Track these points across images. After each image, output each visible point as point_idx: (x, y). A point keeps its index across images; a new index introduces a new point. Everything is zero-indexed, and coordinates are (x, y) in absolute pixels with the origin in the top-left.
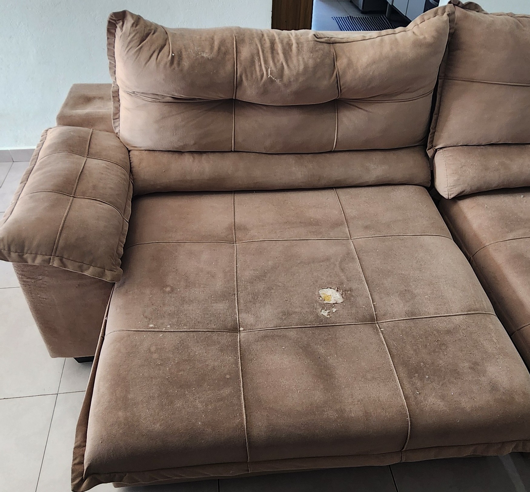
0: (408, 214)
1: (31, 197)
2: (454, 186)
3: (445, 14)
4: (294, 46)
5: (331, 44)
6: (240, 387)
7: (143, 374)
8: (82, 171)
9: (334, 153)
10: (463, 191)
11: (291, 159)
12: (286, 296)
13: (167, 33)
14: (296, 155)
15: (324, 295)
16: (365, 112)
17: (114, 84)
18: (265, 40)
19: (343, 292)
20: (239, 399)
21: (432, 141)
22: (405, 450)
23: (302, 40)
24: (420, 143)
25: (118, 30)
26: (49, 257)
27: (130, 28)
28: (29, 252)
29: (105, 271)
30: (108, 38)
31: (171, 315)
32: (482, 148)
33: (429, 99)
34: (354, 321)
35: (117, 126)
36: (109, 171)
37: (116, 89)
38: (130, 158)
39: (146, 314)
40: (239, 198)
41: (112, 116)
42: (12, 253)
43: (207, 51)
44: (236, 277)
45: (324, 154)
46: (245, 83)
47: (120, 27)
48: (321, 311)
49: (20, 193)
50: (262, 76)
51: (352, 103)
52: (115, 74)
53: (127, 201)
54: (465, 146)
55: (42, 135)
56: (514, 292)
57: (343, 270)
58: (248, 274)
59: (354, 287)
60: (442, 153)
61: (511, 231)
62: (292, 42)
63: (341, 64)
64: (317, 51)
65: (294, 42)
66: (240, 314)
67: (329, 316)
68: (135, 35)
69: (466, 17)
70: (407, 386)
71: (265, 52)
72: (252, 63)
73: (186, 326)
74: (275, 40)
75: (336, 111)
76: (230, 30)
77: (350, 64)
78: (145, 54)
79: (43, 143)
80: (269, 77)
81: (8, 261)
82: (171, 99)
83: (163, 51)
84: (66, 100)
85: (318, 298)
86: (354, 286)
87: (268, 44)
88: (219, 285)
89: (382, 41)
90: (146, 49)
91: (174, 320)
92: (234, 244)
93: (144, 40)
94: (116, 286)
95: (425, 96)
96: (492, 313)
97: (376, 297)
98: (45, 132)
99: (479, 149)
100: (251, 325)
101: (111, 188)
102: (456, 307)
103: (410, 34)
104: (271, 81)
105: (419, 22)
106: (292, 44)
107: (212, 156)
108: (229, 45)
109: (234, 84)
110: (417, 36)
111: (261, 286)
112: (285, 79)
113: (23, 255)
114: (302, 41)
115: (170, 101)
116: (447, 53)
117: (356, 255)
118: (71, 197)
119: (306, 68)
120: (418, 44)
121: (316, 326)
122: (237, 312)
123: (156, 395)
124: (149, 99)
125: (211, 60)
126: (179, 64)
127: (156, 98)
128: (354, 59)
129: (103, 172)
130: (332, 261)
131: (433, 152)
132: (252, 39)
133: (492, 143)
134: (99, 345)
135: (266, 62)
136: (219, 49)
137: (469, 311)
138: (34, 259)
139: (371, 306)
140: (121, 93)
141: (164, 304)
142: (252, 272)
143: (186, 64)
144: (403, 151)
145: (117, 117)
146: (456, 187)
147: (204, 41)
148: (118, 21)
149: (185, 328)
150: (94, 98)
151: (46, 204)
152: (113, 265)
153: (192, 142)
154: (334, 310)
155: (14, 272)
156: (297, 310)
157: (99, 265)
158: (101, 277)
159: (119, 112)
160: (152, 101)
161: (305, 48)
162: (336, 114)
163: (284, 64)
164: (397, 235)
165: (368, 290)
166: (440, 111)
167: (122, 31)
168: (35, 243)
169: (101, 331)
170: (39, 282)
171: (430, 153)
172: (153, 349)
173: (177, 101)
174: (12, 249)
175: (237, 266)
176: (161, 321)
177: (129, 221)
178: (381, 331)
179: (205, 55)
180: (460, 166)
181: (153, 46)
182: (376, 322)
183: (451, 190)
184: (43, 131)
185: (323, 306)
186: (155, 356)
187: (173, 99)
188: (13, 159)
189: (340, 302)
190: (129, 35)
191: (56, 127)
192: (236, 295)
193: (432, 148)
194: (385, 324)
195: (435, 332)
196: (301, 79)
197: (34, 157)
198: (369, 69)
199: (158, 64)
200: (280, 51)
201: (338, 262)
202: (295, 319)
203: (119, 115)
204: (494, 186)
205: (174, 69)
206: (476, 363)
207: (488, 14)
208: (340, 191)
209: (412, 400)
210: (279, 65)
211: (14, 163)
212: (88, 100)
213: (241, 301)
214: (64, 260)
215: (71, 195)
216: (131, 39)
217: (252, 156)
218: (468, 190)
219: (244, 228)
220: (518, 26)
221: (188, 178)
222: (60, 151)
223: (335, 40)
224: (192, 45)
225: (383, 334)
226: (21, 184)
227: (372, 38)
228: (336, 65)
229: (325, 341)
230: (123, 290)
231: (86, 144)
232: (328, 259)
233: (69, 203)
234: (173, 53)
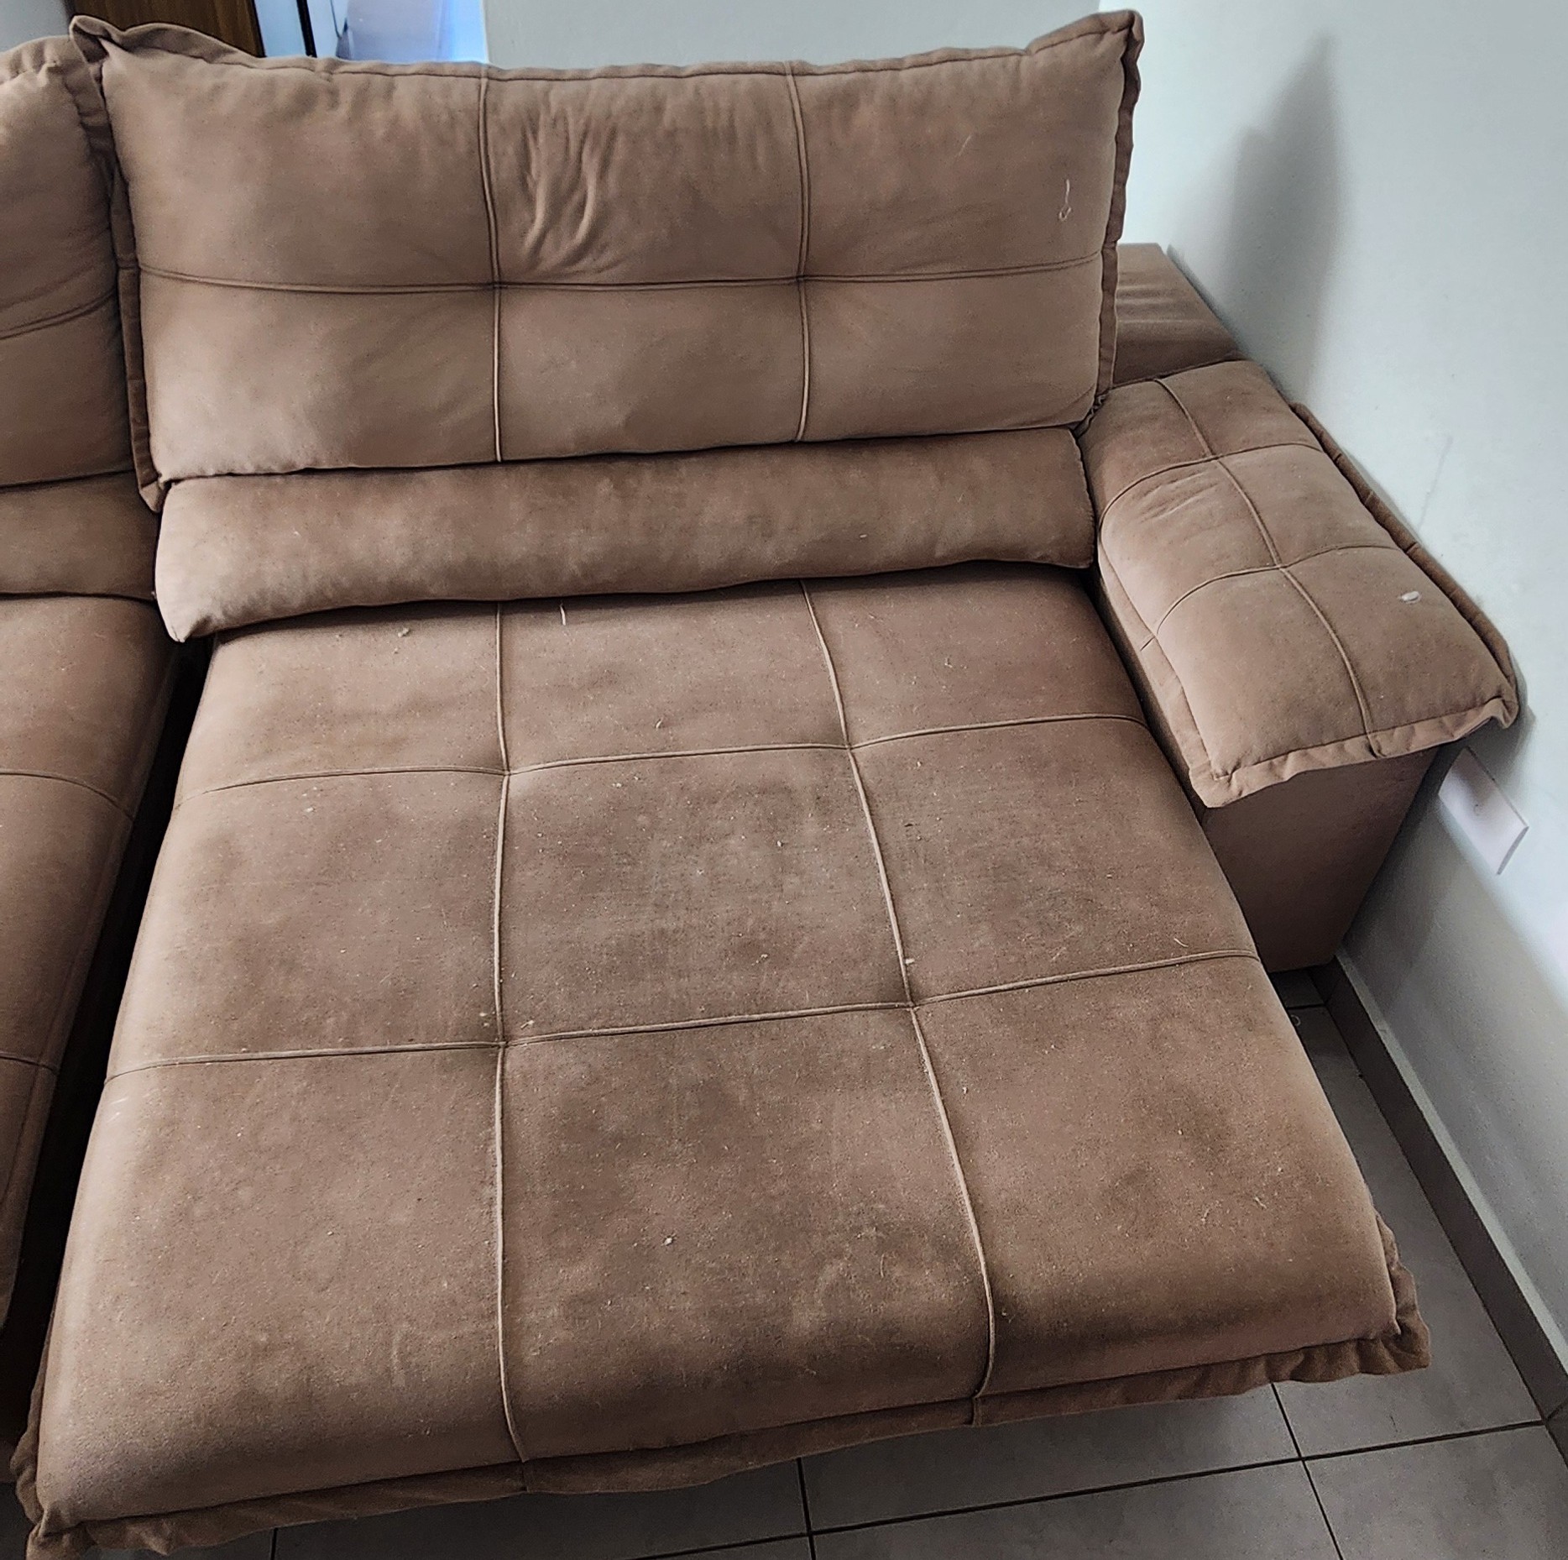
2: (179, 605)
21: (149, 461)
32: (273, 485)
99: (260, 489)
131: (157, 492)
133: (300, 467)
146: (183, 607)
171: (151, 498)
183: (174, 615)
193: (152, 482)
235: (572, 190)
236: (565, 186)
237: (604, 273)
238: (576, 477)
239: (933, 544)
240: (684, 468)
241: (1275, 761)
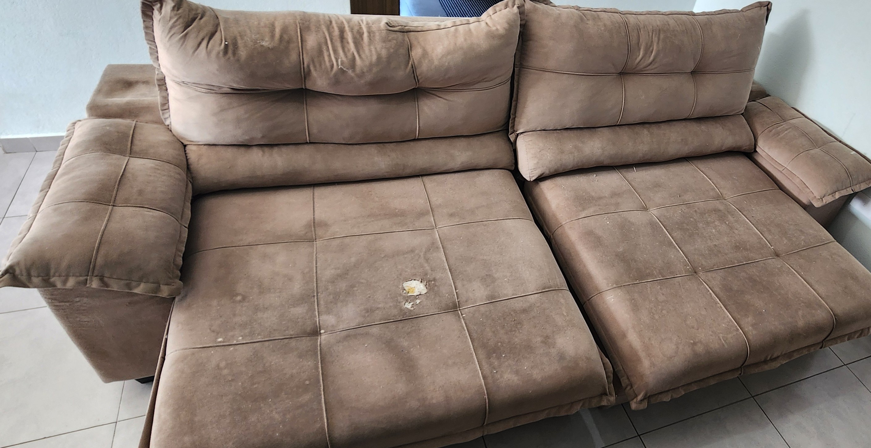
0: (492, 199)
1: (55, 210)
2: (535, 169)
3: (516, 7)
4: (366, 35)
5: (405, 33)
6: (320, 391)
7: (211, 394)
8: (122, 175)
9: (418, 141)
10: (543, 174)
11: (373, 149)
12: (369, 292)
13: (218, 18)
14: (379, 145)
15: (408, 288)
16: (444, 101)
17: (159, 71)
18: (333, 28)
19: (427, 283)
20: (320, 403)
21: (513, 126)
22: (486, 424)
23: (374, 28)
24: (503, 127)
25: (156, 12)
26: (85, 277)
27: (171, 12)
28: (57, 274)
29: (160, 286)
30: (144, 21)
31: (243, 326)
32: (558, 133)
33: (507, 87)
34: (437, 310)
35: (168, 118)
36: (159, 172)
37: (160, 76)
38: (186, 154)
39: (213, 328)
40: (319, 192)
41: (159, 106)
42: (33, 278)
43: (267, 39)
44: (315, 278)
45: (407, 143)
46: (314, 73)
47: (158, 10)
48: (405, 304)
49: (40, 203)
50: (332, 66)
51: (431, 92)
52: (158, 60)
53: (184, 203)
54: (542, 131)
55: (68, 129)
56: (585, 266)
57: (427, 260)
58: (328, 273)
59: (438, 277)
60: (522, 138)
61: (584, 209)
62: (363, 29)
63: (416, 53)
64: (390, 41)
65: (365, 30)
66: (320, 317)
67: (412, 309)
68: (177, 20)
69: (536, 10)
70: (486, 366)
71: (333, 41)
72: (320, 52)
73: (261, 335)
74: (344, 27)
75: (416, 100)
76: (293, 15)
77: (425, 54)
78: (191, 42)
79: (70, 140)
80: (340, 67)
81: (28, 287)
82: (229, 90)
83: (214, 38)
84: (99, 85)
85: (402, 291)
86: (438, 275)
87: (336, 32)
88: (297, 287)
89: (456, 30)
90: (192, 36)
91: (247, 331)
92: (313, 242)
93: (190, 26)
94: (177, 299)
95: (502, 85)
96: (564, 289)
97: (459, 285)
98: (72, 125)
99: (555, 134)
100: (333, 326)
101: (162, 192)
102: (532, 287)
103: (483, 24)
104: (342, 71)
105: (491, 13)
106: (363, 33)
107: (284, 149)
108: (292, 33)
109: (301, 74)
110: (491, 27)
111: (343, 285)
112: (358, 70)
113: (49, 279)
114: (373, 30)
115: (228, 92)
116: (520, 43)
117: (441, 244)
118: (110, 206)
119: (379, 58)
120: (491, 35)
121: (399, 319)
122: (317, 314)
123: (228, 413)
124: (203, 89)
125: (272, 49)
126: (234, 54)
127: (211, 89)
128: (429, 49)
129: (151, 174)
130: (417, 252)
131: (515, 136)
132: (318, 27)
133: (566, 127)
134: (159, 367)
135: (335, 51)
136: (281, 37)
137: (544, 289)
138: (65, 282)
139: (453, 294)
140: (168, 81)
141: (234, 315)
142: (333, 271)
143: (243, 53)
144: (487, 137)
145: (166, 107)
146: (536, 170)
147: (263, 27)
148: (154, 2)
149: (259, 338)
150: (137, 82)
151: (76, 218)
152: (170, 278)
153: (260, 135)
154: (418, 301)
155: (41, 297)
156: (380, 306)
157: (152, 280)
158: (156, 293)
159: (167, 102)
160: (206, 92)
161: (377, 37)
162: (416, 103)
163: (356, 54)
164: (481, 221)
165: (451, 278)
166: (519, 97)
167: (161, 14)
168: (64, 264)
169: (161, 352)
170: (76, 304)
171: (512, 137)
172: (223, 364)
173: (236, 92)
174: (33, 273)
175: (317, 266)
176: (231, 334)
177: (189, 226)
178: (463, 317)
179: (264, 43)
180: (539, 151)
181: (201, 32)
182: (458, 309)
183: (532, 173)
184: (69, 124)
185: (407, 298)
186: (225, 372)
187: (231, 90)
188: (35, 148)
189: (424, 293)
190: (170, 20)
191: (87, 119)
192: (316, 297)
193: (513, 133)
194: (466, 311)
195: (512, 313)
196: (375, 70)
197: (58, 158)
198: (444, 59)
199: (209, 53)
200: (350, 40)
201: (422, 253)
202: (378, 315)
203: (169, 105)
204: (570, 167)
205: (229, 58)
206: (547, 337)
207: (556, 6)
208: (426, 179)
209: (490, 380)
210: (350, 56)
211: (37, 153)
212: (128, 85)
213: (322, 302)
214: (106, 279)
215: (110, 203)
216: (172, 24)
217: (330, 147)
218: (547, 172)
219: (324, 225)
220: (582, 19)
221: (259, 173)
222: (92, 150)
223: (409, 28)
224: (248, 32)
225: (464, 320)
226: (41, 193)
227: (447, 27)
228: (411, 55)
229: (408, 334)
230: (185, 304)
231: (127, 141)
232: (412, 251)
233: (106, 213)
234: (226, 41)
235: (651, 46)
236: (649, 44)
237: (652, 71)
238: (638, 129)
239: (722, 146)
240: (663, 126)
241: (833, 194)
